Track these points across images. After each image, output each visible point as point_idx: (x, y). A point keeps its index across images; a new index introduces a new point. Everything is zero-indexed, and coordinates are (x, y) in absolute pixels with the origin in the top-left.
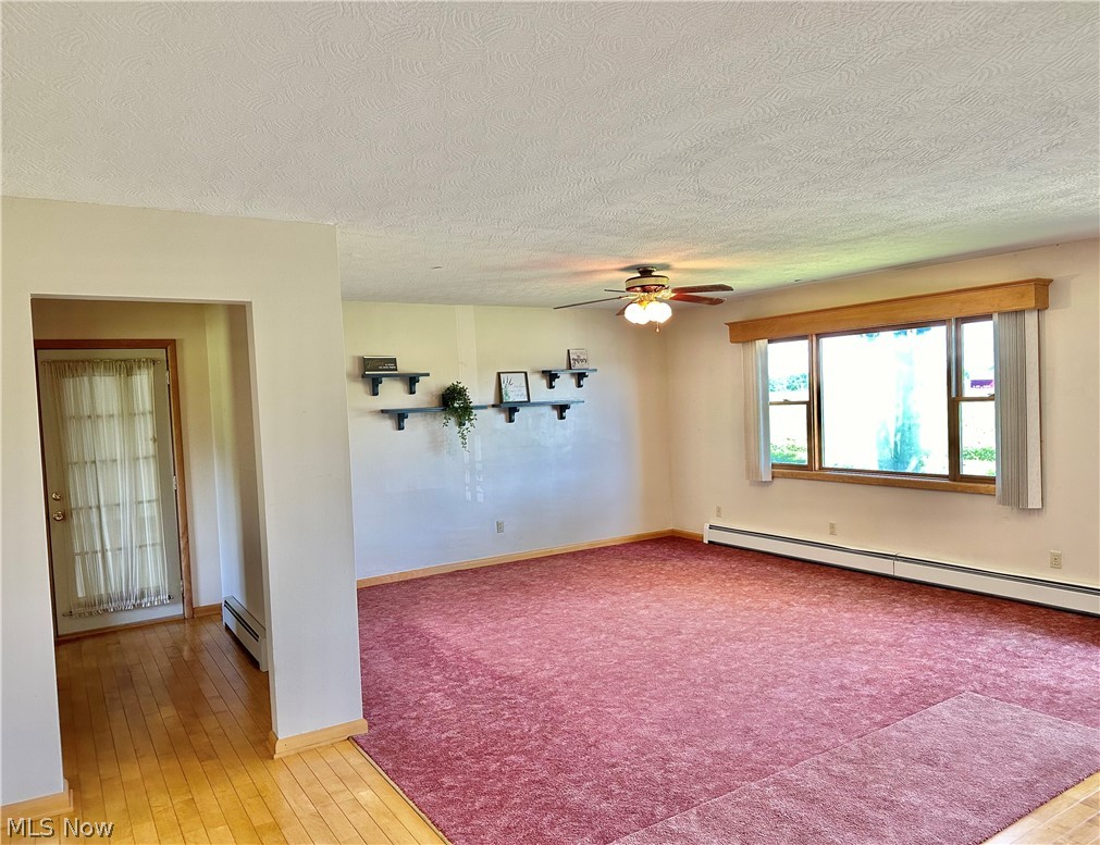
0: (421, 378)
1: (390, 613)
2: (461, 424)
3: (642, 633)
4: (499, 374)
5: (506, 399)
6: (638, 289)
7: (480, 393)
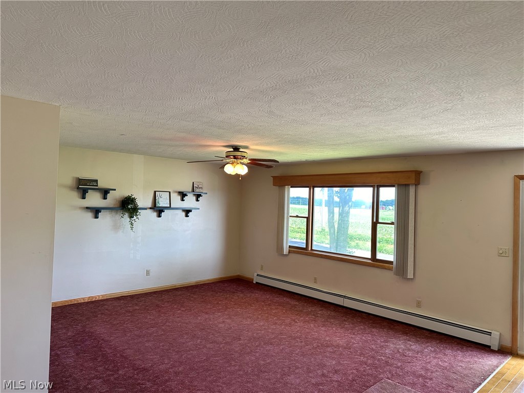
0: (111, 191)
1: (79, 323)
2: (131, 217)
3: (220, 339)
4: (155, 192)
5: (158, 205)
6: (232, 157)
7: (143, 201)
